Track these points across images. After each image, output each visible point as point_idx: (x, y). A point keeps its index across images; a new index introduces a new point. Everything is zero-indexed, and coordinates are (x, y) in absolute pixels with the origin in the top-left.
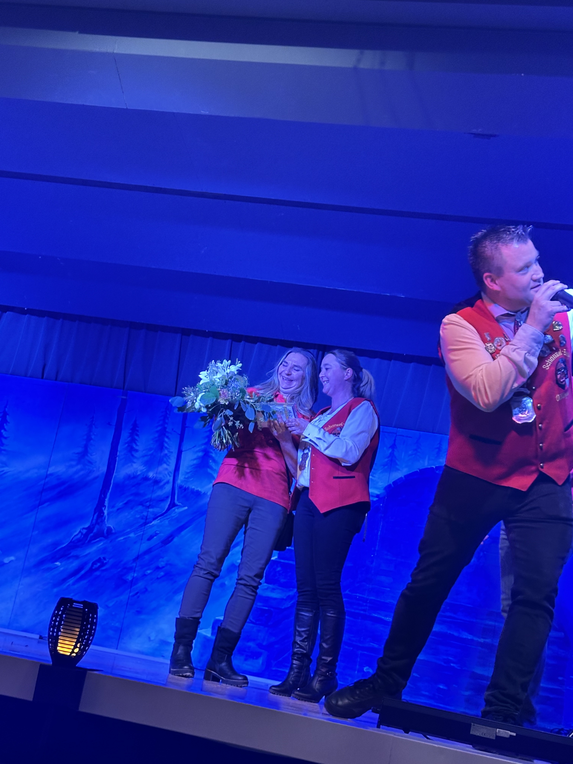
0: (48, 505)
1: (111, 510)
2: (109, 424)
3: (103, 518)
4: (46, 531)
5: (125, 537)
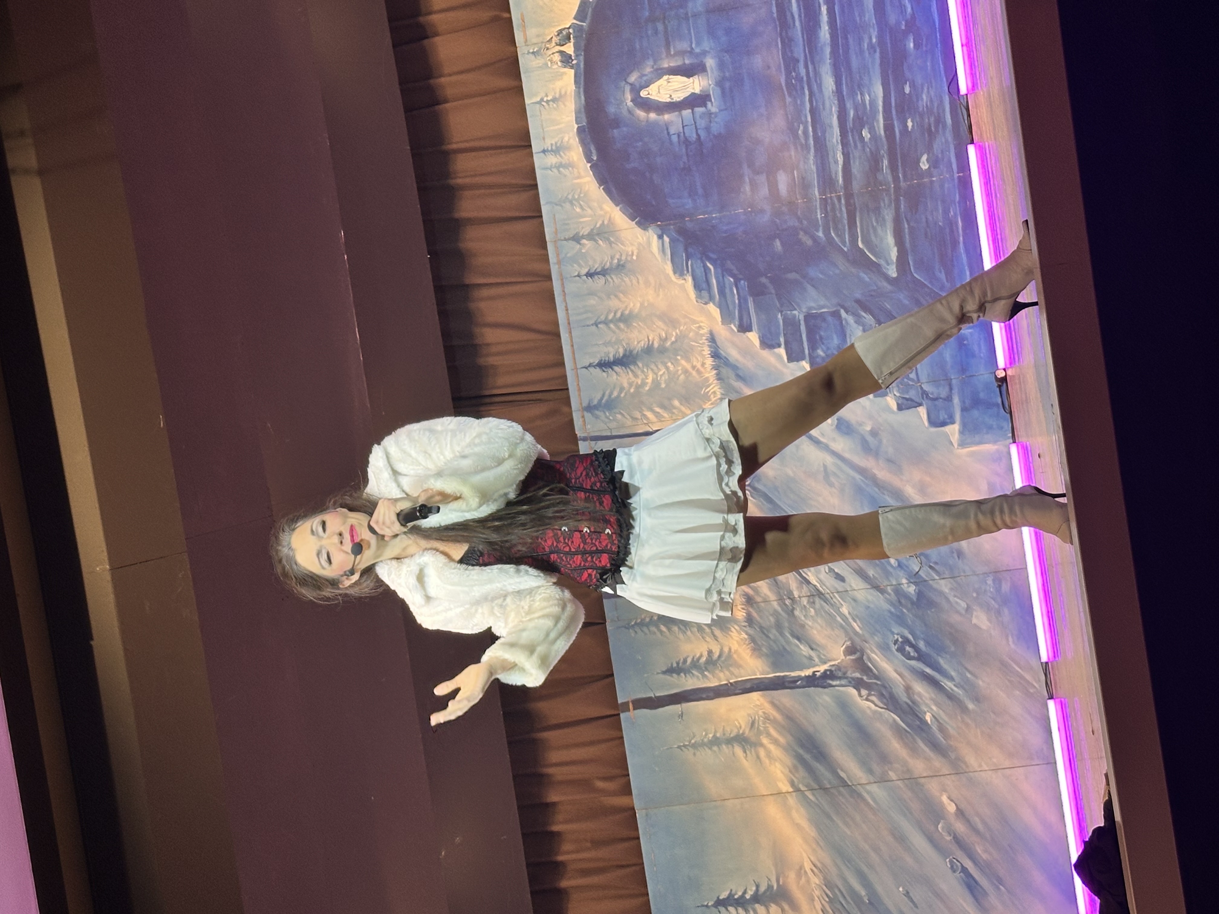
0: (842, 770)
1: (817, 660)
2: (681, 716)
3: (833, 669)
4: (884, 758)
5: (851, 620)
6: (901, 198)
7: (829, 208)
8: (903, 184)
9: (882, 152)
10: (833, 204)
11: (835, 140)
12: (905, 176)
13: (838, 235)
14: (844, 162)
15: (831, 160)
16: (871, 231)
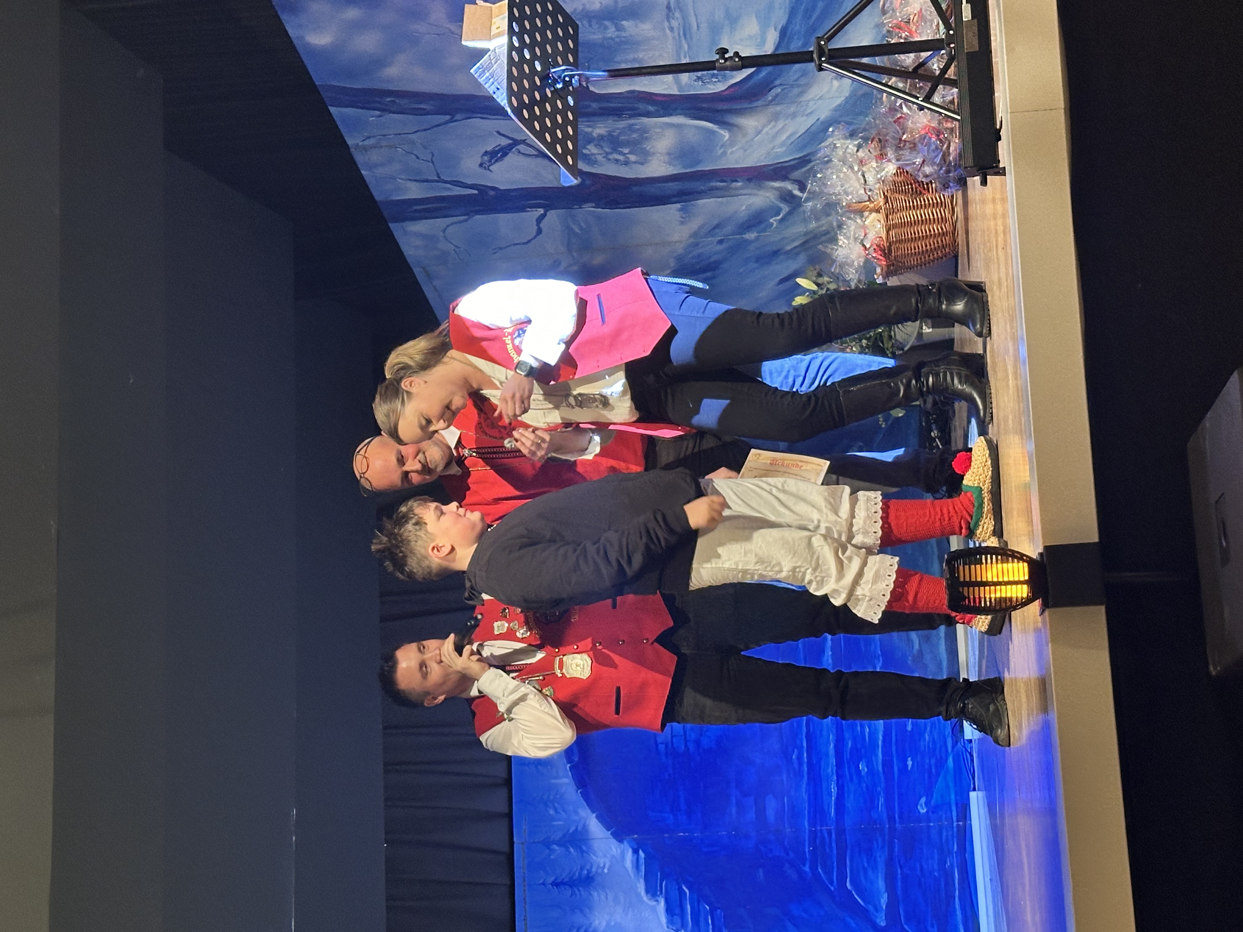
6: (896, 841)
7: (818, 841)
8: (897, 825)
9: (879, 789)
10: (823, 838)
11: (829, 770)
12: (901, 817)
13: (825, 873)
14: (838, 794)
15: (824, 790)
16: (862, 873)
